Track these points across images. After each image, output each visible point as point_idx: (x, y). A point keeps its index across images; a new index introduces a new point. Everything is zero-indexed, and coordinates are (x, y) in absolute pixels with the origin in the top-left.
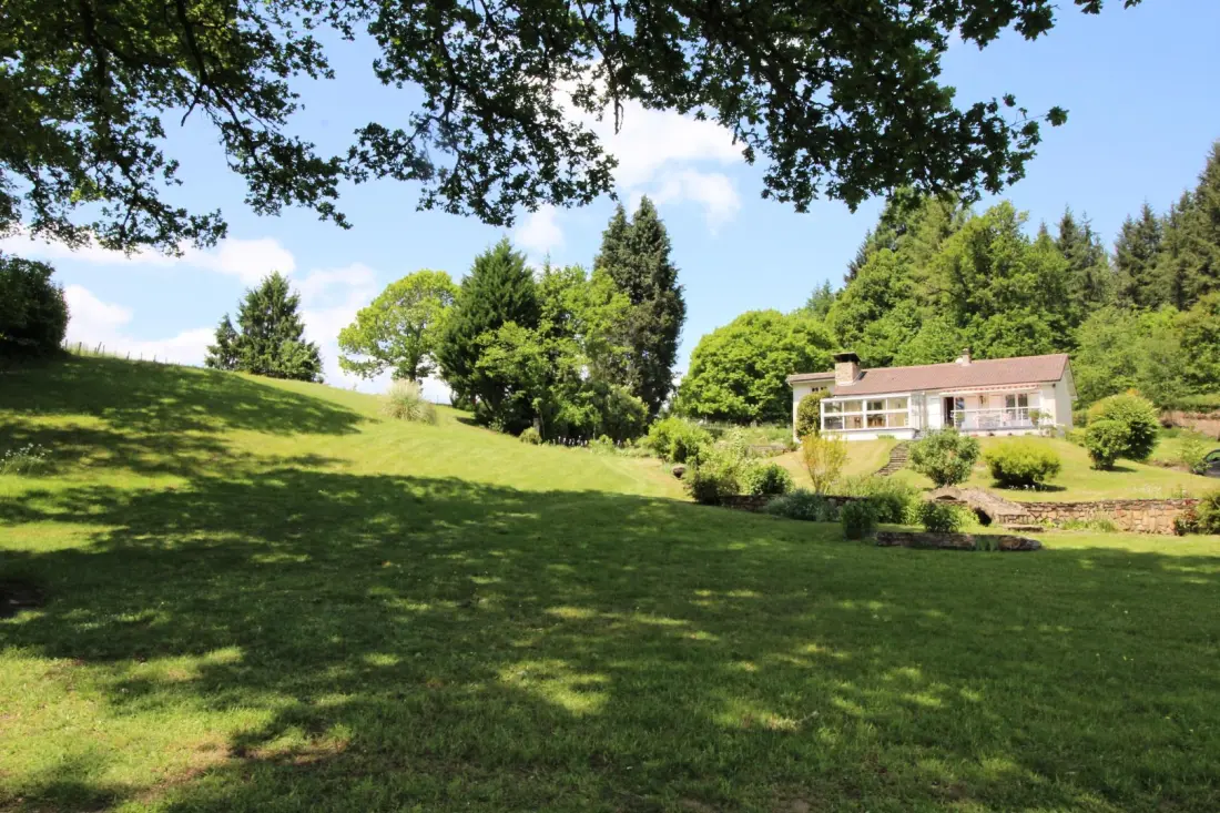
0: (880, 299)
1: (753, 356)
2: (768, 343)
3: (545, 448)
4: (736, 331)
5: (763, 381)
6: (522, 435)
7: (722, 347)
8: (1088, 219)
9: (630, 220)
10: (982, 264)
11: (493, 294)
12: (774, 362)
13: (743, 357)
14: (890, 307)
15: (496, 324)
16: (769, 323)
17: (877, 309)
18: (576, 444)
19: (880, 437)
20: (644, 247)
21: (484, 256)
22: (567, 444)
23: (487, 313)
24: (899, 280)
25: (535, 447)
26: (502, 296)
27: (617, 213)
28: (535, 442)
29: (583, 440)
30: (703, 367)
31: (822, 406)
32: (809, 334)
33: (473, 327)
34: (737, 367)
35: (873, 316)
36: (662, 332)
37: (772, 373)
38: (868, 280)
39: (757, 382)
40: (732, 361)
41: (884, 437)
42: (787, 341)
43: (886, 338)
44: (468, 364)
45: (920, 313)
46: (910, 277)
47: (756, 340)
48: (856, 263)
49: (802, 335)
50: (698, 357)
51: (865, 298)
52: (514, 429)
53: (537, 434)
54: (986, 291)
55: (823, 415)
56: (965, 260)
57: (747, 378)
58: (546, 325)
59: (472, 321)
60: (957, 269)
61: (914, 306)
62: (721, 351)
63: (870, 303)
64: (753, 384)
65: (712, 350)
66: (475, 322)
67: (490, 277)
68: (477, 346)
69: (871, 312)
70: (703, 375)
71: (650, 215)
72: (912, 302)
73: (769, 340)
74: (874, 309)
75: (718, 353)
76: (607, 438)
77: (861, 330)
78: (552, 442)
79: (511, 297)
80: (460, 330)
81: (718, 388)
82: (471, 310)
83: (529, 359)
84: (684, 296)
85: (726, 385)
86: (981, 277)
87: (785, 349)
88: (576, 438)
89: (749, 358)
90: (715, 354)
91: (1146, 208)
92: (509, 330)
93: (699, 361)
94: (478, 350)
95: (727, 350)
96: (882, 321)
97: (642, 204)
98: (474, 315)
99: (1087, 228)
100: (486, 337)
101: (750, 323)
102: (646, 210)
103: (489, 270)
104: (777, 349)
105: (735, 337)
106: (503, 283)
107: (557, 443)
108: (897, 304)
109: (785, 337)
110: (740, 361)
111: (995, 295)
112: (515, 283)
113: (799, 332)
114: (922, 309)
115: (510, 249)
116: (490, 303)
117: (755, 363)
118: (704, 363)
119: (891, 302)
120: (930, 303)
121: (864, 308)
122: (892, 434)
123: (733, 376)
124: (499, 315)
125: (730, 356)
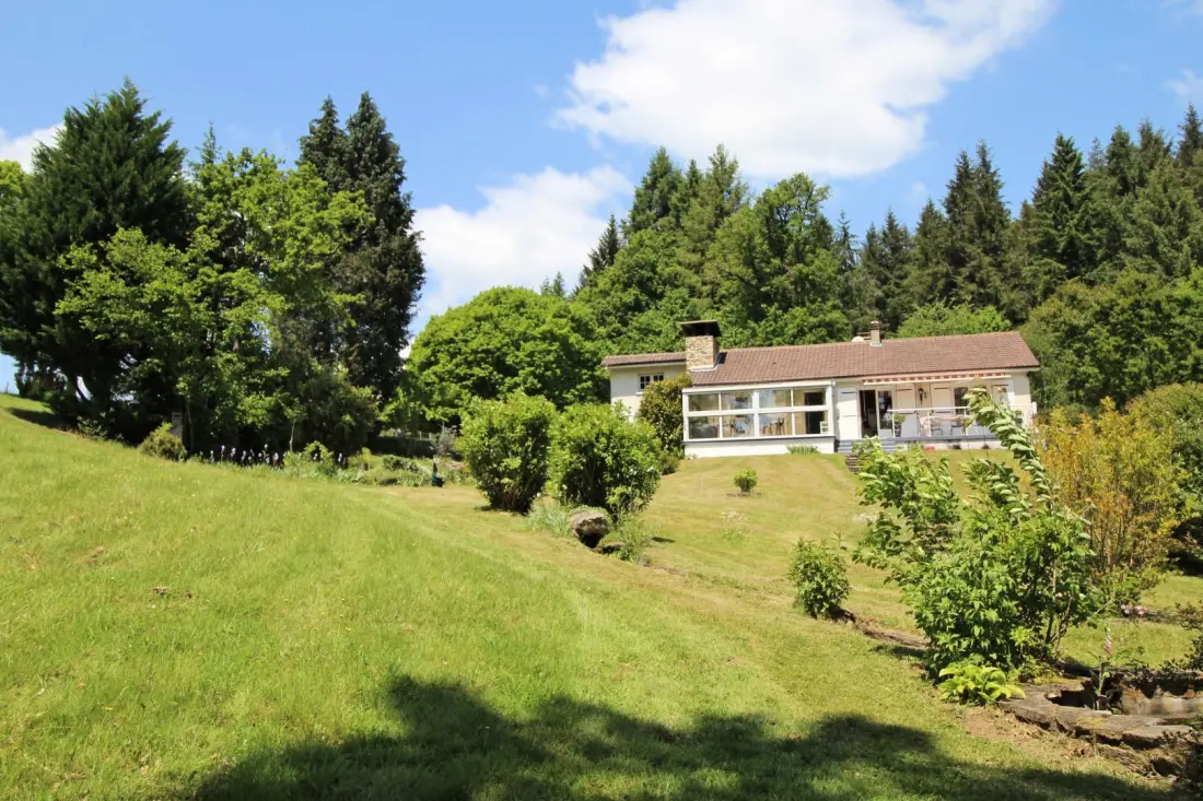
0: (647, 287)
1: (503, 346)
2: (521, 329)
3: (194, 468)
4: (481, 312)
5: (516, 379)
6: (147, 442)
7: (463, 332)
8: (846, 220)
9: (342, 125)
10: (778, 248)
11: (98, 179)
12: (531, 354)
13: (491, 347)
14: (661, 296)
15: (99, 234)
16: (522, 304)
17: (644, 298)
18: (257, 460)
19: (793, 451)
20: (365, 166)
21: (84, 112)
22: (237, 460)
23: (83, 212)
24: (667, 264)
25: (169, 463)
26: (115, 184)
27: (321, 115)
28: (170, 454)
29: (270, 452)
30: (432, 359)
31: (686, 400)
32: (573, 319)
33: (52, 238)
34: (483, 360)
35: (638, 307)
36: (389, 294)
37: (528, 369)
38: (633, 264)
39: (508, 380)
40: (475, 352)
41: (802, 451)
42: (544, 328)
43: (659, 334)
44: (40, 306)
45: (695, 306)
46: (680, 263)
47: (506, 324)
48: (598, 253)
49: (564, 321)
50: (426, 344)
51: (627, 286)
52: (129, 430)
53: (178, 440)
54: (783, 278)
55: (687, 413)
56: (758, 240)
57: (497, 376)
58: (204, 241)
59: (50, 225)
60: (751, 249)
61: (687, 297)
62: (461, 336)
63: (634, 291)
64: (503, 384)
65: (446, 336)
66: (56, 226)
67: (93, 148)
68: (57, 273)
69: (637, 300)
70: (434, 368)
71: (374, 121)
72: (684, 292)
73: (523, 325)
74: (640, 297)
75: (457, 339)
76: (323, 449)
77: (625, 324)
78: (207, 456)
79: (133, 187)
80: (25, 240)
81: (458, 388)
82: (50, 205)
83: (168, 303)
84: (421, 246)
85: (469, 383)
86: (776, 261)
87: (544, 338)
88: (258, 449)
89: (498, 349)
90: (452, 341)
91: (890, 217)
92: (126, 242)
93: (428, 351)
94: (63, 281)
95: (470, 334)
96: (650, 313)
97: (363, 105)
98: (54, 214)
99: (844, 229)
100: (79, 253)
101: (497, 302)
102: (367, 112)
103: (94, 135)
104: (534, 338)
105: (478, 319)
106: (120, 161)
107: (217, 459)
108: (668, 294)
109: (544, 322)
110: (487, 352)
111: (792, 283)
112: (143, 165)
113: (561, 317)
114: (695, 300)
115: (138, 108)
116: (91, 195)
117: (506, 354)
118: (434, 353)
119: (659, 291)
120: (705, 294)
121: (630, 296)
122: (814, 445)
123: (477, 371)
124: (109, 218)
125: (474, 345)
